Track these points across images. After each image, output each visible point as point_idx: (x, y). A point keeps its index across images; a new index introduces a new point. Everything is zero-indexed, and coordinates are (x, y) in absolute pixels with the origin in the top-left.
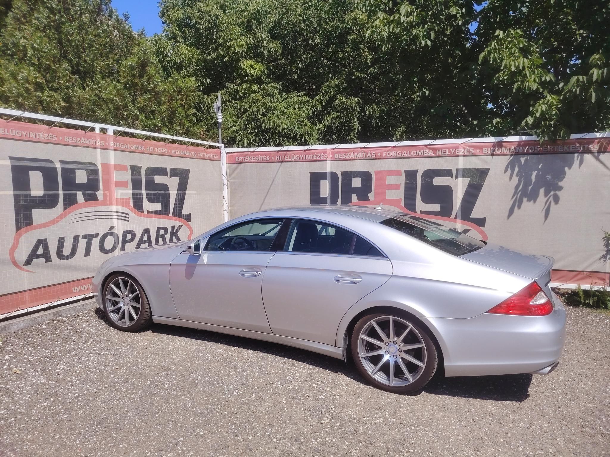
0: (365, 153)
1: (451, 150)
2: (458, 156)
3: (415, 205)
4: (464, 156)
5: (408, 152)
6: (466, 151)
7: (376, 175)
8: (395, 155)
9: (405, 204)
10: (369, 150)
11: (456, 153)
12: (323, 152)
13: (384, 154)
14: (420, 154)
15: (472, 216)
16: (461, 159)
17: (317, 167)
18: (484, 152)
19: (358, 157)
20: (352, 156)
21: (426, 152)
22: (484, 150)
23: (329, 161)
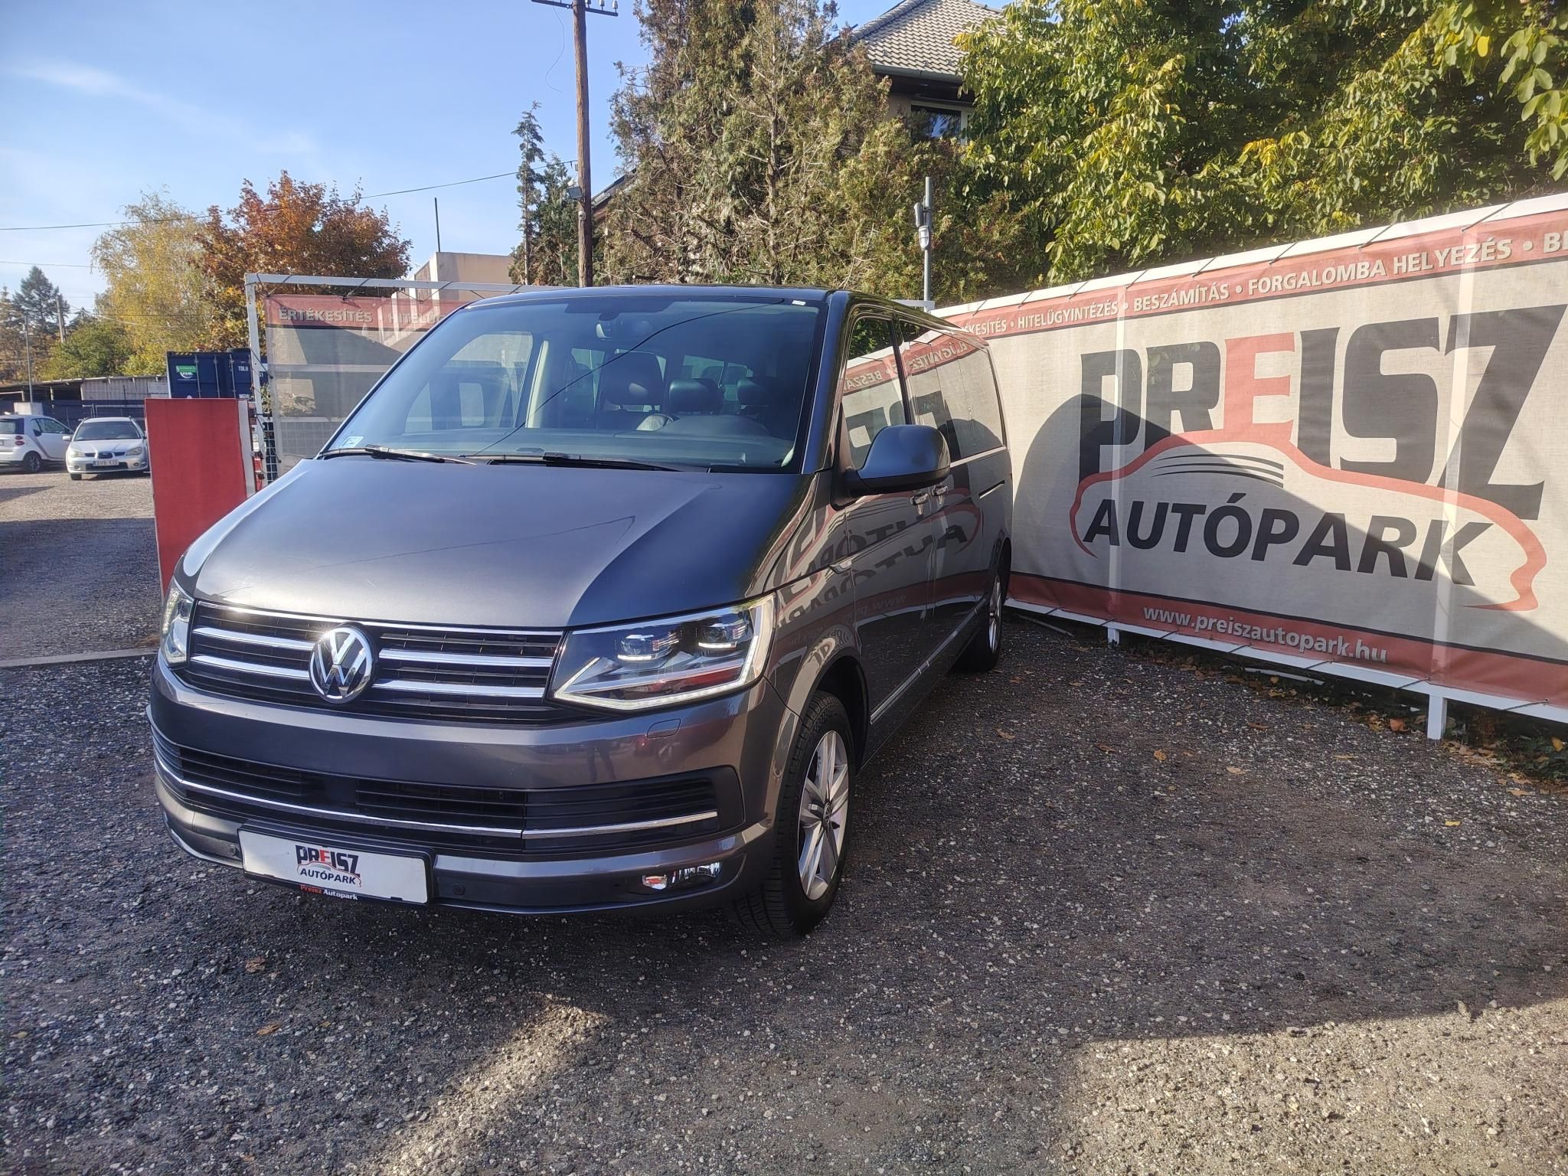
0: (1203, 290)
1: (1437, 253)
2: (1459, 272)
3: (1327, 441)
4: (1477, 269)
5: (1315, 272)
6: (1485, 251)
7: (1229, 351)
8: (1280, 288)
9: (1299, 439)
10: (1212, 280)
11: (1453, 262)
12: (1107, 297)
13: (1251, 287)
14: (1345, 278)
15: (1495, 479)
16: (1467, 280)
17: (1097, 340)
18: (1547, 249)
19: (1186, 301)
20: (1174, 301)
21: (1364, 270)
22: (1547, 242)
23: (1121, 319)
